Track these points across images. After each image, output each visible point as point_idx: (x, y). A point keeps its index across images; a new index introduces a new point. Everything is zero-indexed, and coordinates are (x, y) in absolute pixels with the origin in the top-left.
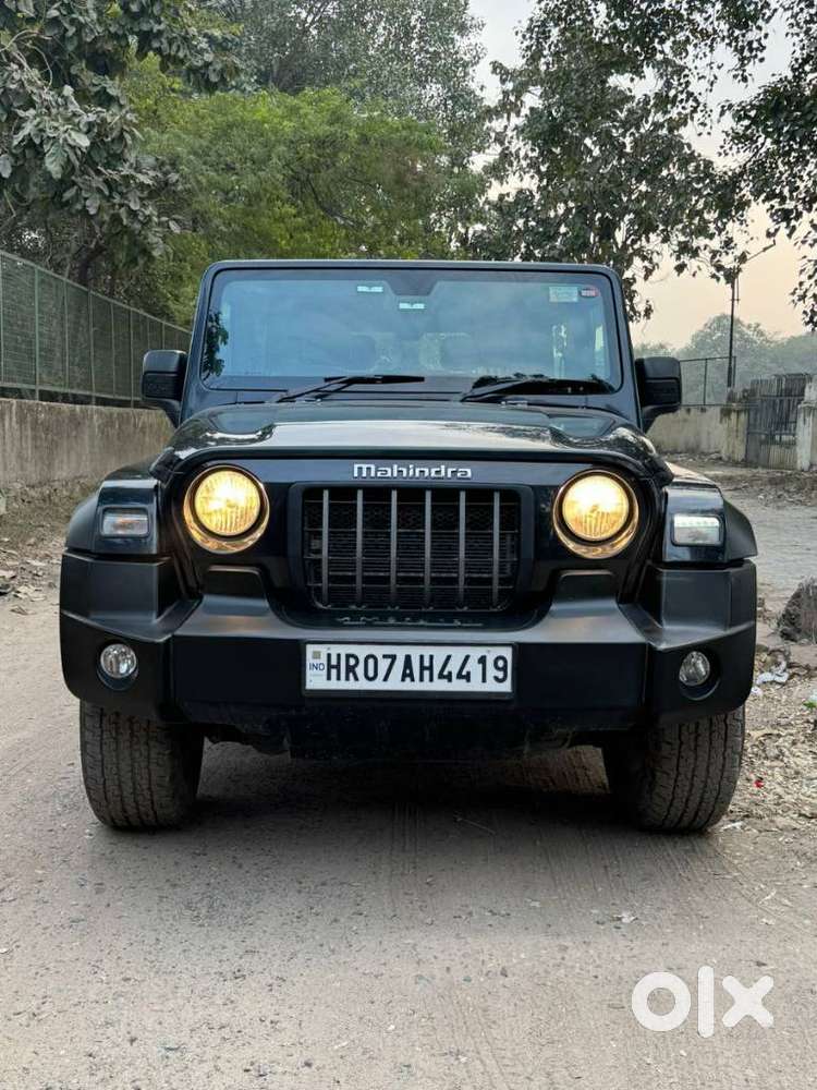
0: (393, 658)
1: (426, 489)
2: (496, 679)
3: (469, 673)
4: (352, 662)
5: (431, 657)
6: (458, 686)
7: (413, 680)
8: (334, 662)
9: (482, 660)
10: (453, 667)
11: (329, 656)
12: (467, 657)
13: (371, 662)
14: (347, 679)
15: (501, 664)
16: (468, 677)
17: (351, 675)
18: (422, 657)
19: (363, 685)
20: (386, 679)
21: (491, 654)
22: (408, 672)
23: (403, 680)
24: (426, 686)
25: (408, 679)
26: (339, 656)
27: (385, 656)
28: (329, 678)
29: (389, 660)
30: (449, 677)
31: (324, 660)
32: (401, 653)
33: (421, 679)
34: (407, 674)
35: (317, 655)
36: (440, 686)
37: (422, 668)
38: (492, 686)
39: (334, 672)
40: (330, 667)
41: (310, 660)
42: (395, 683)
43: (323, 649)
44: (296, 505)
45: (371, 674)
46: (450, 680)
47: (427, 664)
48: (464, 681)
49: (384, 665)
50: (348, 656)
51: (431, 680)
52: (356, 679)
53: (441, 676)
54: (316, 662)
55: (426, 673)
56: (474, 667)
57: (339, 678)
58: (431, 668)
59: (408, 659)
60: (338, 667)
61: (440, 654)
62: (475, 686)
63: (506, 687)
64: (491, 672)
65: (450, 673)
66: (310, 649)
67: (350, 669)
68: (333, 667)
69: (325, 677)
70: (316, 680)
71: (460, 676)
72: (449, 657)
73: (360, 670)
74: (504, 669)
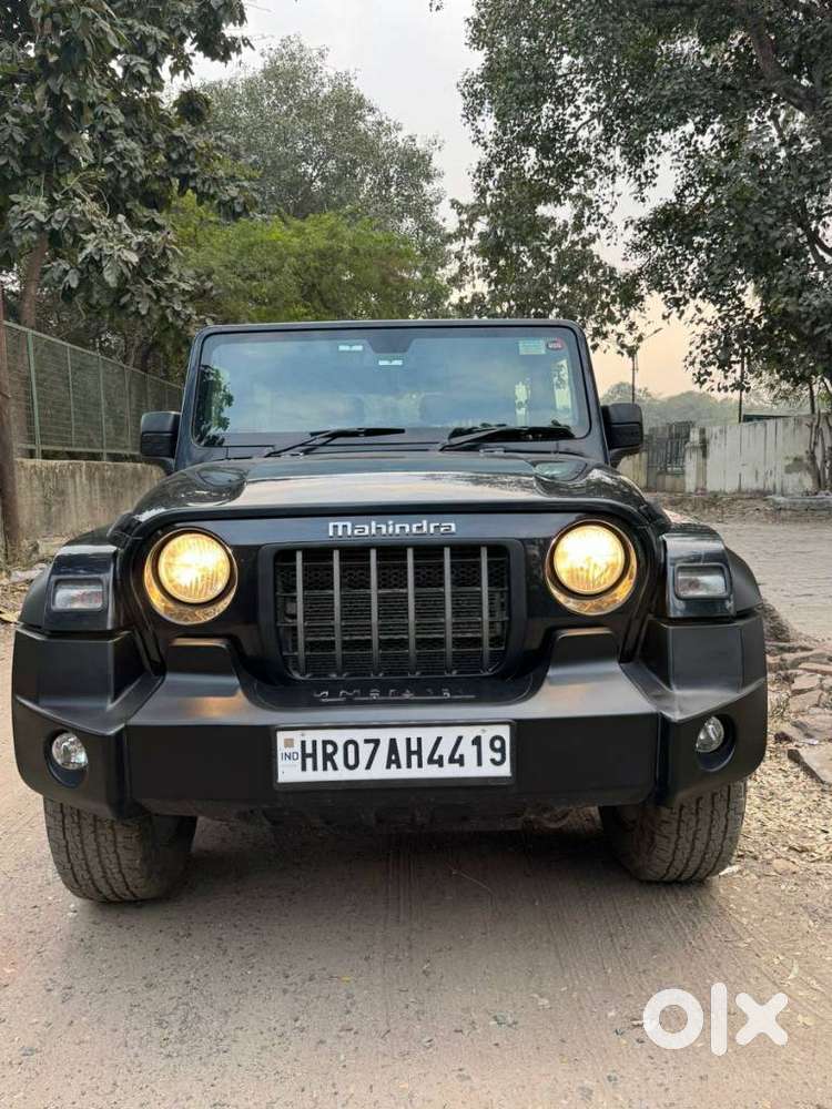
0: (377, 742)
1: (406, 547)
2: (493, 761)
3: (462, 756)
4: (330, 749)
5: (419, 740)
6: (450, 771)
7: (399, 766)
8: (309, 750)
9: (477, 741)
10: (445, 750)
11: (303, 743)
12: (460, 739)
13: (351, 748)
14: (325, 768)
15: (498, 744)
16: (461, 761)
17: (329, 764)
18: (409, 740)
19: (343, 774)
20: (368, 767)
21: (488, 734)
22: (393, 757)
23: (388, 767)
24: (415, 773)
25: (393, 766)
26: (314, 743)
27: (367, 741)
28: (304, 768)
29: (372, 746)
30: (440, 762)
31: (297, 748)
32: (384, 736)
33: (409, 766)
34: (393, 760)
35: (289, 743)
36: (430, 772)
37: (410, 753)
38: (488, 770)
39: (309, 761)
40: (305, 756)
41: (281, 748)
42: (380, 771)
43: (297, 736)
44: (266, 569)
45: (351, 761)
46: (441, 765)
47: (414, 747)
48: (457, 765)
49: (365, 750)
50: (325, 743)
51: (420, 765)
52: (335, 768)
53: (431, 761)
54: (288, 751)
55: (414, 758)
56: (467, 749)
57: (315, 768)
58: (419, 753)
59: (393, 742)
60: (314, 755)
61: (429, 736)
62: (470, 770)
63: (505, 770)
64: (487, 754)
65: (441, 757)
66: (281, 737)
67: (328, 758)
68: (310, 755)
69: (300, 766)
70: (289, 771)
71: (452, 760)
72: (439, 739)
73: (339, 758)
74: (502, 750)
